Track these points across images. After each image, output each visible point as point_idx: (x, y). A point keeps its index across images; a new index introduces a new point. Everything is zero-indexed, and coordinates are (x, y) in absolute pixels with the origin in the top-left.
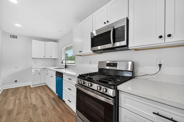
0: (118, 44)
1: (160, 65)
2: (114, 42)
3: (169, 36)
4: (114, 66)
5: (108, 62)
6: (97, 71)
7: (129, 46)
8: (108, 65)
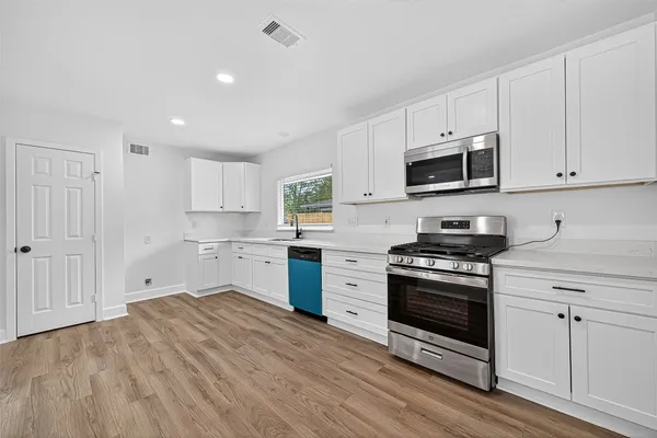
0: (474, 183)
1: (558, 222)
2: (469, 177)
3: (573, 174)
4: (462, 228)
5: (445, 219)
6: (414, 240)
7: (502, 187)
8: (446, 225)
